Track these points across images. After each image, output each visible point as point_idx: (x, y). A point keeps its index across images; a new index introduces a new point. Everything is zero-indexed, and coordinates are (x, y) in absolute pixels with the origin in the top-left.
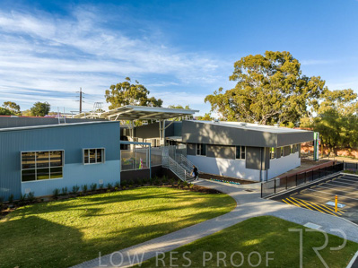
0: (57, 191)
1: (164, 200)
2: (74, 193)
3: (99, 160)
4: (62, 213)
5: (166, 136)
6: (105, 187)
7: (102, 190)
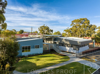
0: (29, 55)
1: (53, 57)
2: (33, 55)
3: (38, 48)
4: (31, 60)
5: (54, 41)
6: (39, 54)
7: (39, 55)
